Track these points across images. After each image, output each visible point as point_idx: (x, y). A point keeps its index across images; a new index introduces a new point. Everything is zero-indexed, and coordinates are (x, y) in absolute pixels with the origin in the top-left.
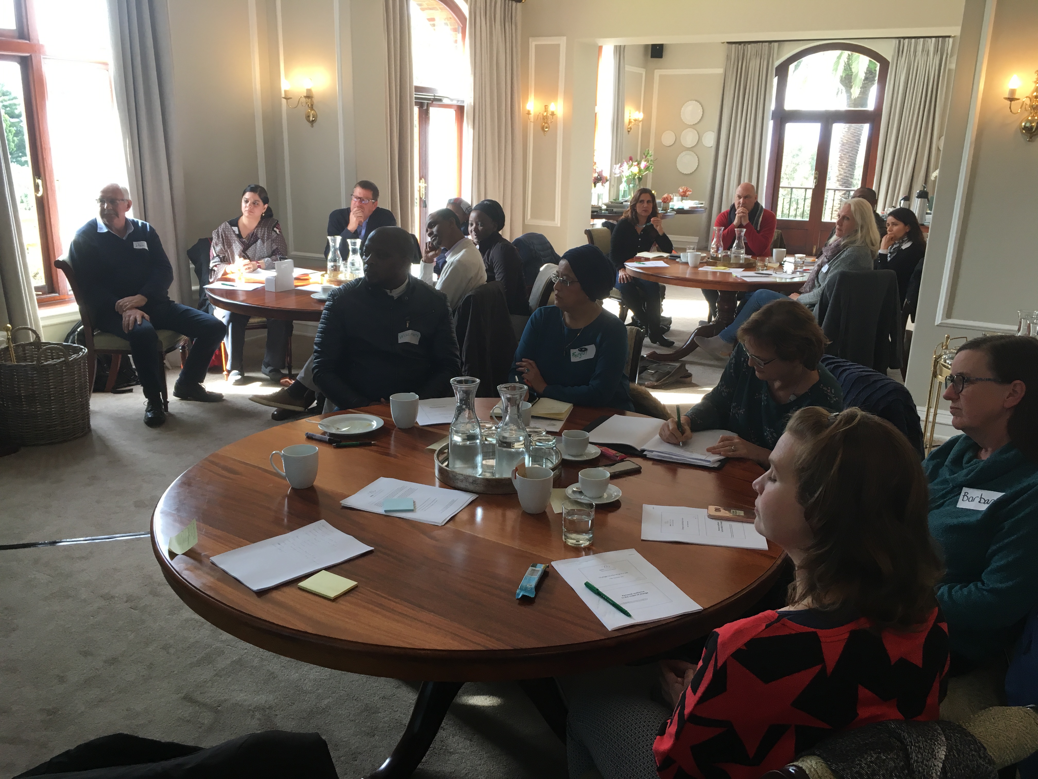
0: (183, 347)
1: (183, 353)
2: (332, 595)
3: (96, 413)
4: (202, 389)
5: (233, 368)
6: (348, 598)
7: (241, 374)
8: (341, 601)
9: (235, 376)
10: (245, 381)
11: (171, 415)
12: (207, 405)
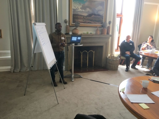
0: (134, 60)
1: (134, 61)
2: (144, 108)
3: (119, 68)
4: (135, 67)
5: (141, 65)
6: (147, 110)
7: (142, 66)
8: (145, 110)
9: (141, 66)
10: (143, 67)
11: (129, 70)
12: (135, 70)
